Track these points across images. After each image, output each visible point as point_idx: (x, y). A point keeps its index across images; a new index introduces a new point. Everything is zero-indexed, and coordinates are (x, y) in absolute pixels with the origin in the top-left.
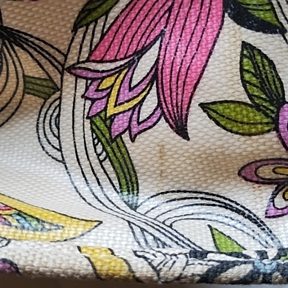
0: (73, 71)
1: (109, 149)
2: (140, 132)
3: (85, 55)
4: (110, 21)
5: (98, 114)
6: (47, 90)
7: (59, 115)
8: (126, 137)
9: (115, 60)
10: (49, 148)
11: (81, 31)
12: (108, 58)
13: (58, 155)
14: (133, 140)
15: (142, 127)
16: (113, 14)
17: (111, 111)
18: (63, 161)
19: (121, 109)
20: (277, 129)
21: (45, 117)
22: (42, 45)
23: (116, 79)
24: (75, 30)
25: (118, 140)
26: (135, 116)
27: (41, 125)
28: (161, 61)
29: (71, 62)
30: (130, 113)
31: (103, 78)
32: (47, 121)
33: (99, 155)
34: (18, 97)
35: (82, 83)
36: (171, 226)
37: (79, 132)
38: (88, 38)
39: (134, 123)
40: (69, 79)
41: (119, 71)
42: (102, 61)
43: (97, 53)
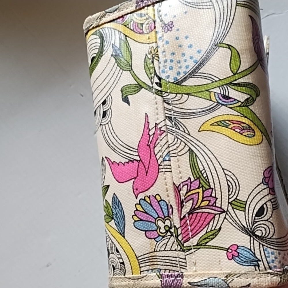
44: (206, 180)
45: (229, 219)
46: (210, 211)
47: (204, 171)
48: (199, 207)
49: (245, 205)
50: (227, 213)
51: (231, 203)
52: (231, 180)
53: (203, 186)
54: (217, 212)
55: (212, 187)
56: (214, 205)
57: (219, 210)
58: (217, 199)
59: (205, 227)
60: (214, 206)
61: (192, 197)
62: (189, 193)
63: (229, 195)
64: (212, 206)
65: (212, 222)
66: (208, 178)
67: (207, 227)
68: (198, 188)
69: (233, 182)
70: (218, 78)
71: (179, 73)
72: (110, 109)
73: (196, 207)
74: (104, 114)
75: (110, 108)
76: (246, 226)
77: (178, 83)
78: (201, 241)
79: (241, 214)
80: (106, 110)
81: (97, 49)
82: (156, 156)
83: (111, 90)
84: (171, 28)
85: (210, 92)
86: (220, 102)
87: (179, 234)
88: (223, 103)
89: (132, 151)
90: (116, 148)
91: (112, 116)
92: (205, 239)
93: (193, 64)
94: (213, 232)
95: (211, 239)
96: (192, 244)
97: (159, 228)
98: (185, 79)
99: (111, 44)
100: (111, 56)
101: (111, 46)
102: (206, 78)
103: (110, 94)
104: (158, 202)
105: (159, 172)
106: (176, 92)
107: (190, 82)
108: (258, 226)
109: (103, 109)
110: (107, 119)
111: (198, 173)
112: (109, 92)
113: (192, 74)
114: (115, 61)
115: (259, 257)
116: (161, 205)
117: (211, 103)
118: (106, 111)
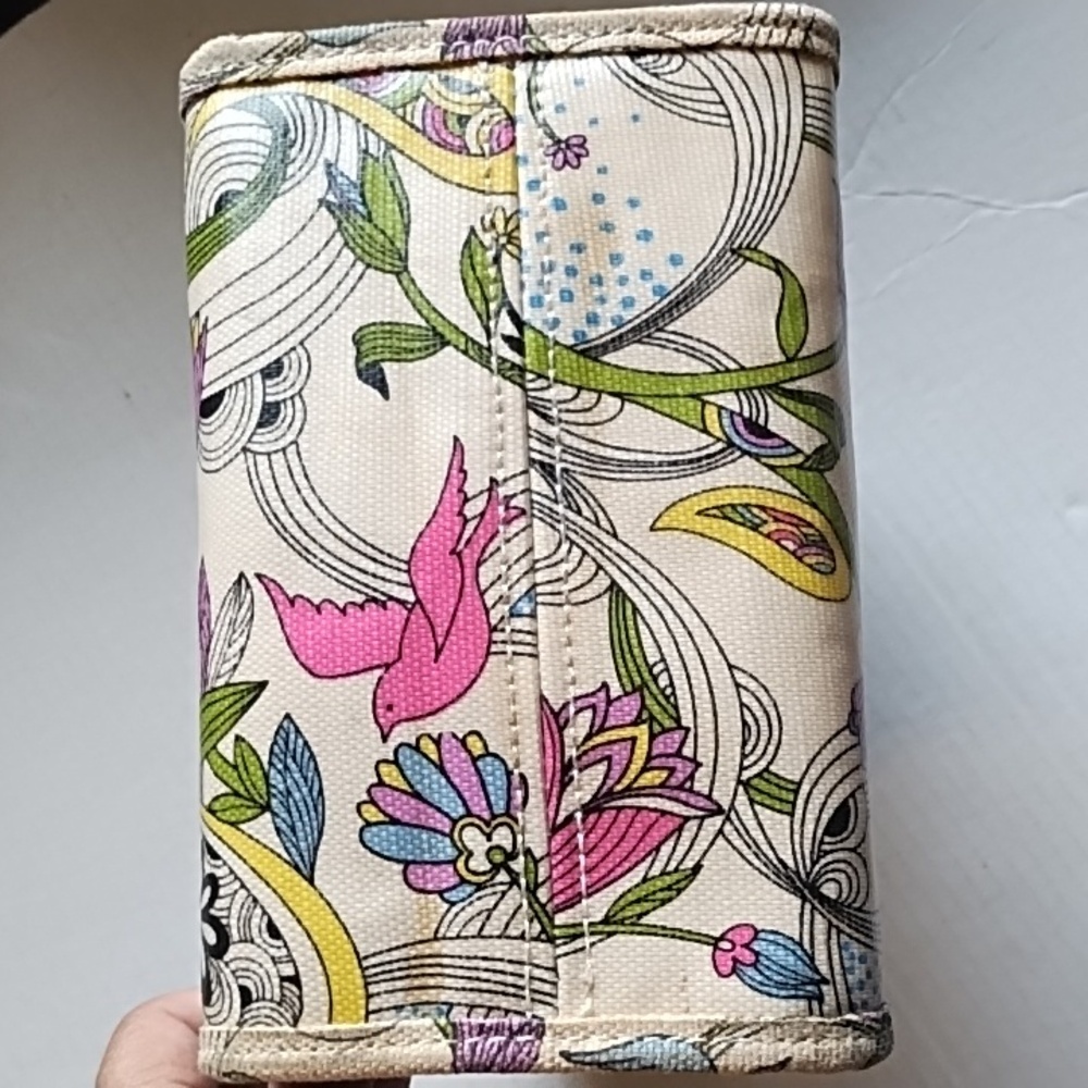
44: (667, 698)
45: (733, 837)
46: (668, 805)
47: (661, 666)
48: (629, 788)
49: (796, 792)
50: (728, 818)
51: (746, 784)
52: (755, 705)
53: (652, 718)
54: (693, 812)
55: (684, 723)
56: (688, 785)
57: (703, 803)
58: (699, 765)
59: (643, 859)
60: (685, 790)
61: (607, 753)
62: (598, 740)
63: (744, 756)
64: (680, 787)
65: (671, 843)
66: (673, 693)
67: (650, 859)
68: (635, 723)
69: (759, 714)
70: (735, 361)
71: (593, 319)
72: (297, 399)
73: (619, 788)
74: (270, 414)
75: (300, 393)
76: (791, 863)
77: (590, 352)
78: (623, 909)
79: (776, 824)
80: (280, 397)
81: (255, 164)
82: (482, 594)
83: (307, 329)
84: (578, 156)
85: (704, 403)
86: (737, 441)
87: (540, 880)
88: (745, 446)
89: (383, 564)
90: (312, 547)
91: (306, 427)
92: (638, 901)
93: (652, 299)
94: (668, 880)
95: (657, 903)
96: (587, 917)
97: (466, 854)
98: (617, 343)
99: (321, 161)
100: (317, 204)
101: (321, 168)
102: (692, 353)
103: (301, 343)
104: (474, 760)
105: (488, 653)
106: (577, 383)
107: (634, 356)
108: (832, 866)
109: (265, 394)
110: (284, 435)
111: (639, 671)
112: (300, 335)
113: (646, 330)
114: (334, 226)
115: (824, 969)
116: (484, 774)
117: (705, 439)
118: (277, 404)
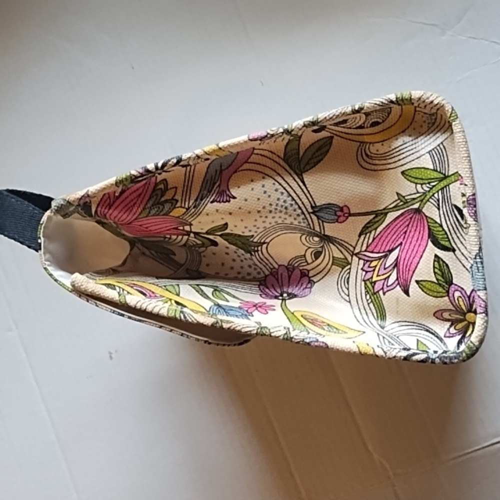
0: (358, 256)
1: (372, 298)
2: (388, 291)
3: (364, 248)
4: (378, 232)
5: (368, 280)
6: (344, 264)
7: (349, 278)
8: (381, 293)
9: (379, 253)
10: (343, 294)
11: (362, 237)
12: (375, 251)
13: (347, 298)
14: (384, 294)
15: (389, 288)
16: (379, 230)
17: (374, 279)
18: (350, 302)
19: (379, 278)
20: (448, 295)
21: (342, 278)
22: (343, 243)
23: (378, 263)
24: (360, 236)
25: (377, 294)
26: (386, 283)
27: (339, 282)
28: (399, 258)
29: (357, 251)
30: (383, 281)
31: (372, 261)
32: (343, 280)
33: (367, 300)
34: (329, 266)
35: (362, 262)
36: (398, 337)
37: (358, 288)
38: (366, 240)
39: (385, 286)
40: (355, 259)
41: (380, 258)
42: (372, 252)
43: (370, 248)
